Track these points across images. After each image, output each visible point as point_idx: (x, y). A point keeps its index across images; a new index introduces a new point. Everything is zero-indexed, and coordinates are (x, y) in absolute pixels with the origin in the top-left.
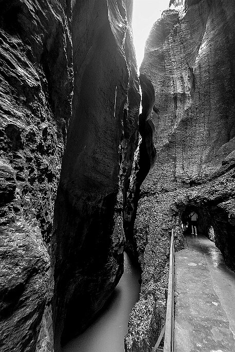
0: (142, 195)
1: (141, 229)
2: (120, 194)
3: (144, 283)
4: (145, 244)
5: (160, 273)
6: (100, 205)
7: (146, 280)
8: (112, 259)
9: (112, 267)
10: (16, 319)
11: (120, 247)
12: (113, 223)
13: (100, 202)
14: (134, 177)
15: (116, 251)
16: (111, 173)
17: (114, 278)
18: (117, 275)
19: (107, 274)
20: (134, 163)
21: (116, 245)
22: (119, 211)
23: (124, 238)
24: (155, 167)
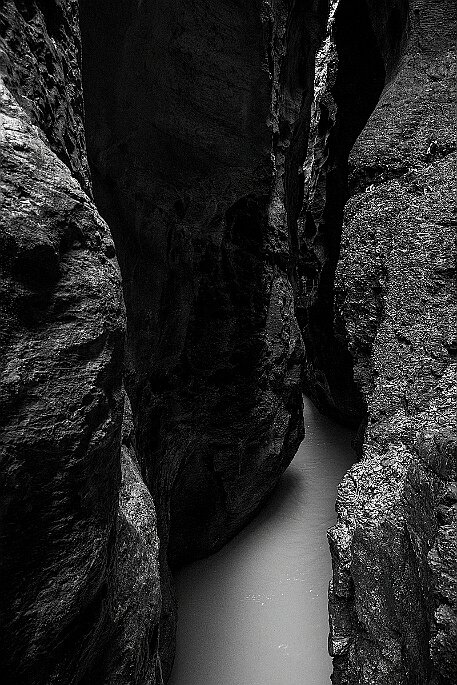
0: (355, 182)
1: (357, 284)
2: (277, 208)
3: (373, 421)
4: (374, 327)
5: (425, 391)
6: (218, 237)
7: (382, 413)
8: (269, 396)
9: (271, 418)
10: (59, 343)
11: (290, 367)
12: (263, 300)
13: (215, 224)
14: (317, 162)
15: (280, 377)
16: (244, 111)
17: (280, 444)
18: (287, 436)
19: (260, 433)
20: (314, 108)
21: (278, 362)
22: (277, 260)
23: (298, 342)
24: (404, 73)
